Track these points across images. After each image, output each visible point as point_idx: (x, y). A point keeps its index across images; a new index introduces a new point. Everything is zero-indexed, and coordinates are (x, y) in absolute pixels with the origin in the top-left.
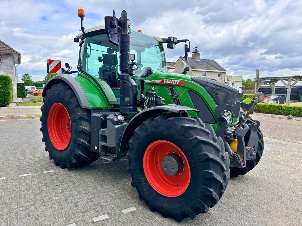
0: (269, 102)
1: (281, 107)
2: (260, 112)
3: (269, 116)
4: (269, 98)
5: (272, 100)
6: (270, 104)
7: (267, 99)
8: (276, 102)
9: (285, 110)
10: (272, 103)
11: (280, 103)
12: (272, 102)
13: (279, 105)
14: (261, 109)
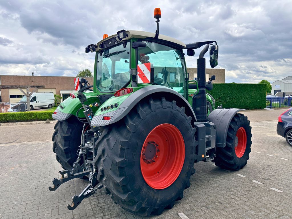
0: (8, 111)
1: (32, 114)
2: (8, 122)
3: (28, 124)
4: (8, 106)
5: (12, 108)
6: (9, 113)
7: (5, 108)
8: (16, 110)
9: (36, 116)
10: (11, 112)
11: (21, 111)
12: (12, 110)
13: (19, 112)
14: (10, 118)
